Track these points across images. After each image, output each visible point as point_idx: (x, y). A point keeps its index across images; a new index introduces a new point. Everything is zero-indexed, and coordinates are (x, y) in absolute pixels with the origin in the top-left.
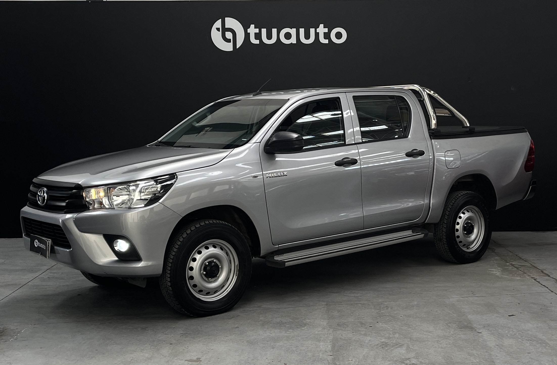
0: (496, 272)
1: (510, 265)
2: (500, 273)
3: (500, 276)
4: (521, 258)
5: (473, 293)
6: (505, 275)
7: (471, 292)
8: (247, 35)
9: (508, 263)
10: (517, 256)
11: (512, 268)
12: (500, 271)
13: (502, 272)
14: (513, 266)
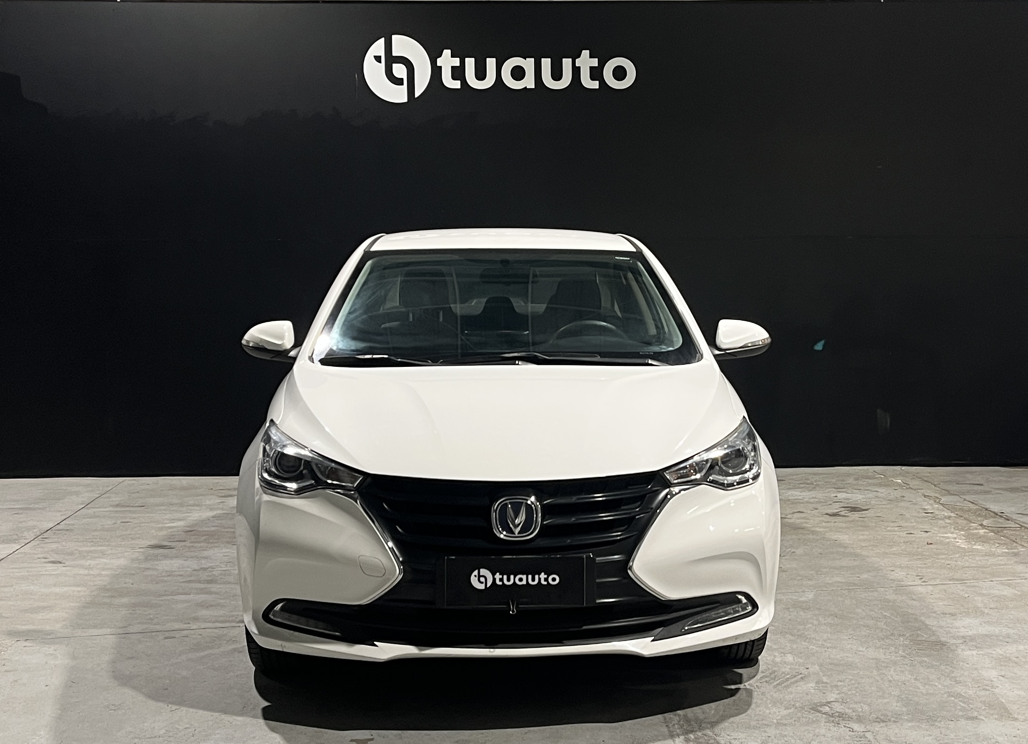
5: (920, 579)
7: (916, 576)
8: (436, 71)
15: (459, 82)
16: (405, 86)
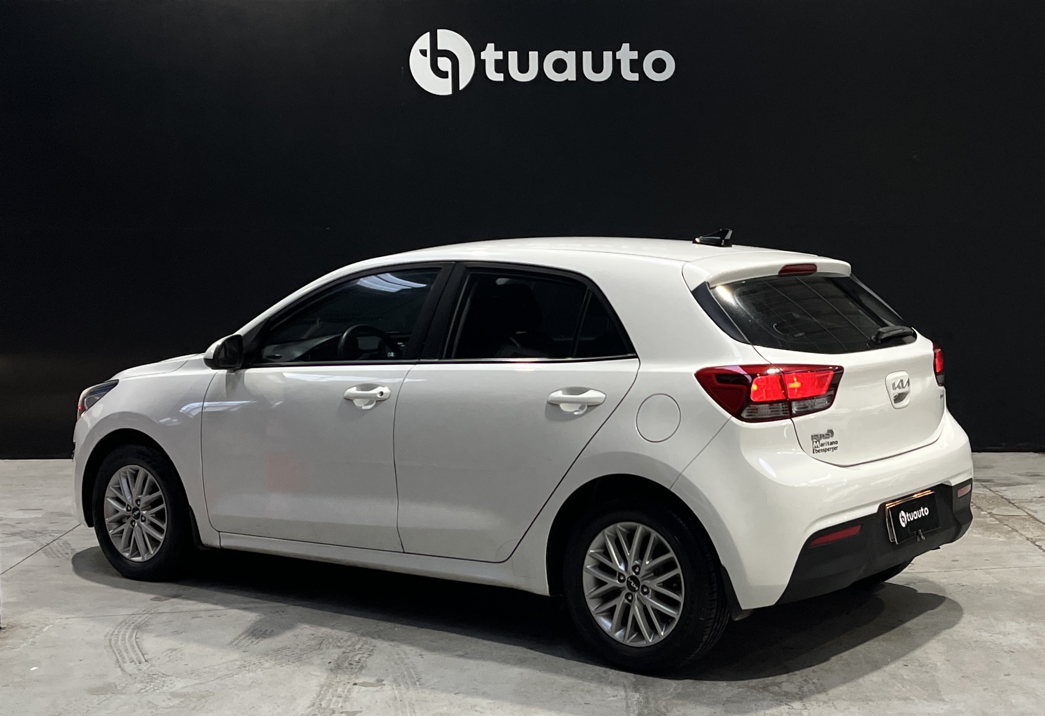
8: (480, 65)
15: (502, 75)
16: (449, 80)
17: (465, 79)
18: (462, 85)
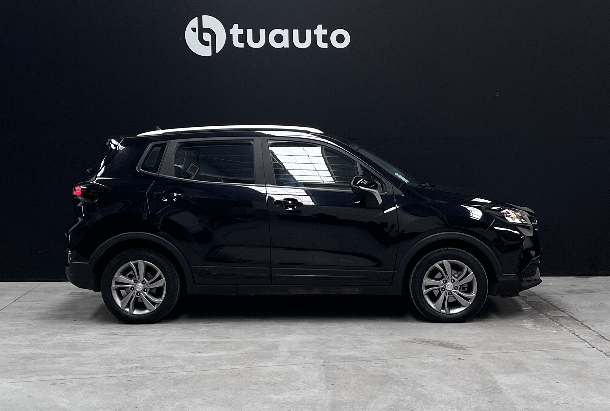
0: (527, 324)
1: (544, 316)
2: (532, 325)
3: (532, 329)
4: (557, 308)
5: (498, 349)
6: (537, 327)
7: (497, 347)
8: (229, 37)
9: (541, 313)
10: (552, 305)
11: (546, 320)
12: (532, 323)
13: (534, 325)
14: (548, 317)
15: (243, 43)
16: (210, 47)
17: (219, 47)
18: (218, 50)
